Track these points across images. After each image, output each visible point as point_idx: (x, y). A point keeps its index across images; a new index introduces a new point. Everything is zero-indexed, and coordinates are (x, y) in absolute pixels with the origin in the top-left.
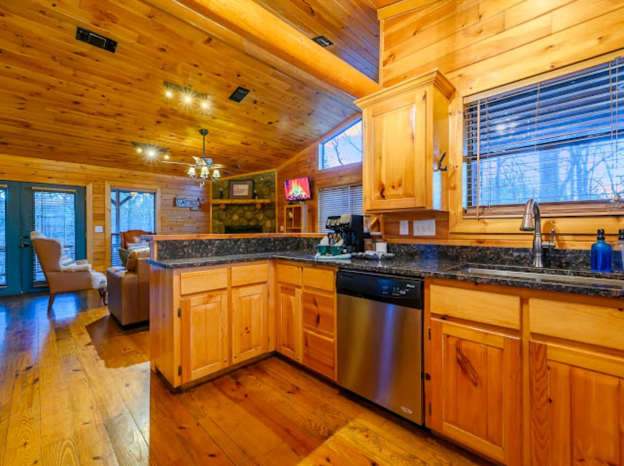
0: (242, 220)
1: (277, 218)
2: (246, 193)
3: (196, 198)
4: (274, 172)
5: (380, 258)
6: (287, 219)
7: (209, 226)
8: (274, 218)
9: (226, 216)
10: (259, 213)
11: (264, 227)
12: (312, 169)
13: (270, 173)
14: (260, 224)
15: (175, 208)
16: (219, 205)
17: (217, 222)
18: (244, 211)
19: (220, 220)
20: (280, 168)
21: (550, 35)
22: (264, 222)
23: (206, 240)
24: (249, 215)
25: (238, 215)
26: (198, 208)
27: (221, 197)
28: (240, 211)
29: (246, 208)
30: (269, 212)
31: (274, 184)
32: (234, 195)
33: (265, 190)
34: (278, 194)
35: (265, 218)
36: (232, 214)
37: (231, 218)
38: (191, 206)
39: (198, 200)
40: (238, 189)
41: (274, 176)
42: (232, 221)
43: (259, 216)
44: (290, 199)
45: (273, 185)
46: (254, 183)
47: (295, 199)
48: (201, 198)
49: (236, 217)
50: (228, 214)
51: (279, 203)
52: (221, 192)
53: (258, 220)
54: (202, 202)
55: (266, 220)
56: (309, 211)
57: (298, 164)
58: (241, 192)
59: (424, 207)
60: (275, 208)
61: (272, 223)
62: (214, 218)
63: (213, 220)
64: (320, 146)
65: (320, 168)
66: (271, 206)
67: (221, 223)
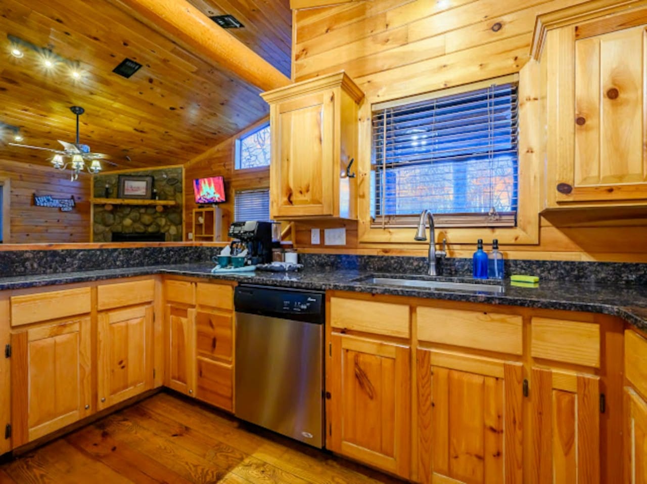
0: (137, 225)
1: (184, 224)
2: (142, 192)
3: (69, 196)
4: (181, 169)
5: (287, 269)
6: (196, 225)
7: (89, 232)
8: (181, 223)
9: (114, 219)
10: (161, 217)
11: (167, 234)
12: (227, 167)
13: (175, 169)
14: (162, 231)
15: (34, 207)
16: (104, 205)
17: (101, 228)
18: (140, 214)
19: (106, 225)
20: (188, 164)
21: (445, 55)
22: (167, 228)
23: (63, 251)
24: (147, 219)
25: (131, 219)
26: (71, 209)
27: (107, 195)
28: (134, 214)
29: (143, 211)
30: (173, 216)
31: (181, 183)
32: (126, 193)
33: (169, 190)
34: (186, 195)
35: (169, 223)
36: (123, 218)
37: (121, 222)
38: (61, 206)
39: (72, 198)
40: (131, 187)
41: (181, 173)
42: (123, 226)
43: (161, 220)
44: (200, 202)
45: (179, 184)
46: (153, 180)
47: (206, 201)
48: (76, 196)
49: (128, 222)
50: (117, 217)
51: (186, 206)
52: (107, 189)
53: (158, 226)
54: (77, 201)
55: (170, 226)
56: (223, 216)
57: (210, 161)
58: (136, 190)
59: (330, 215)
60: (181, 212)
61: (177, 229)
62: (95, 222)
63: (94, 226)
64: (237, 142)
65: (237, 167)
66: (176, 209)
67: (107, 229)
